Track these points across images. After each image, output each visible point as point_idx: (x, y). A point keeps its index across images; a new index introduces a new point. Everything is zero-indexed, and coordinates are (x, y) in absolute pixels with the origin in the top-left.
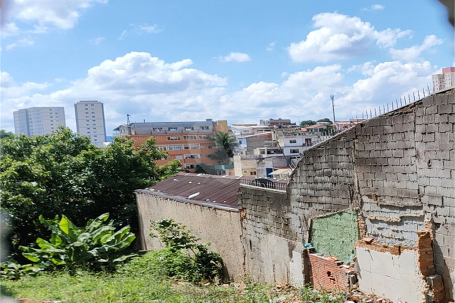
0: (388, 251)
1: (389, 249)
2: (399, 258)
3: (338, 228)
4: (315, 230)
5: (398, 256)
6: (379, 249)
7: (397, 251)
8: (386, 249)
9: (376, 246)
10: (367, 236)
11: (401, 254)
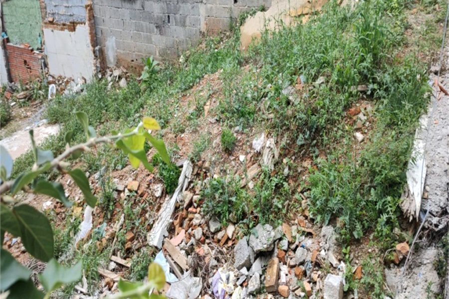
0: (66, 28)
1: (67, 27)
2: (75, 34)
3: (24, 10)
4: (6, 15)
5: (74, 32)
6: (59, 27)
7: (72, 28)
8: (65, 27)
9: (57, 24)
10: (47, 16)
11: (76, 30)
